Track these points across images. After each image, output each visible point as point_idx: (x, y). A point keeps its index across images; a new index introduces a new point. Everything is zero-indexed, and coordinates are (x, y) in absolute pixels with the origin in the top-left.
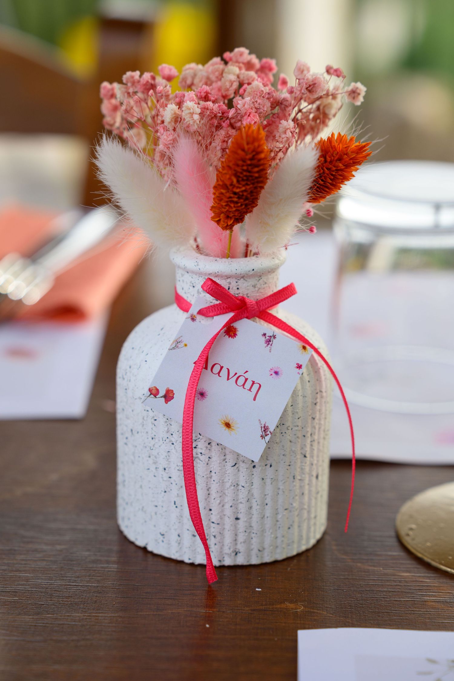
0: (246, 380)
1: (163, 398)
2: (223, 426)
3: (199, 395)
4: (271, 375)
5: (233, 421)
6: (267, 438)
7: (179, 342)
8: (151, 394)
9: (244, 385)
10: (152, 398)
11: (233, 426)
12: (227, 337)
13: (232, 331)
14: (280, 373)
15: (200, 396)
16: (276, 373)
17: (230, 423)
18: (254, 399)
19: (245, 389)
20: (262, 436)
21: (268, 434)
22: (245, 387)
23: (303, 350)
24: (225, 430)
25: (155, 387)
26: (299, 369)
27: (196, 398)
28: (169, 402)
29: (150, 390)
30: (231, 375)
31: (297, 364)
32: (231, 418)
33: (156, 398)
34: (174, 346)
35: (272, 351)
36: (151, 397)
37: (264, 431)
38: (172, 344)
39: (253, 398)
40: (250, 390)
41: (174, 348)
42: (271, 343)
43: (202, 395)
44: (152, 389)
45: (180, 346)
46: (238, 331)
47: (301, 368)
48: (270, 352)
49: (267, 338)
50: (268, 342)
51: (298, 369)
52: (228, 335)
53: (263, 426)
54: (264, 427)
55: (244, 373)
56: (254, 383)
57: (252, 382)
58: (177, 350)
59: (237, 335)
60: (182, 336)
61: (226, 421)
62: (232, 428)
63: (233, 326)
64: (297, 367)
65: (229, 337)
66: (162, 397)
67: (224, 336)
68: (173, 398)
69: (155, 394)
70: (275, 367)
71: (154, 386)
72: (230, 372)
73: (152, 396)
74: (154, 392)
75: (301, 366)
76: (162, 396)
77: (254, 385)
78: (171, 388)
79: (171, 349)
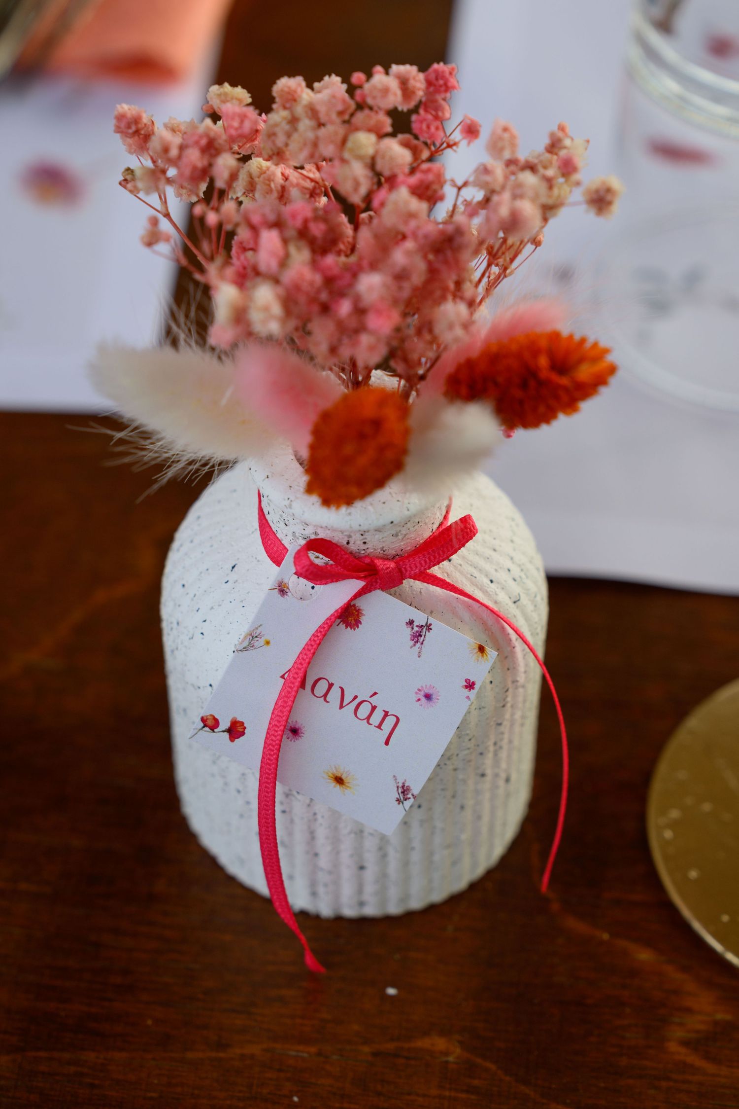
0: (374, 708)
1: (226, 733)
2: (332, 781)
3: (289, 732)
4: (419, 700)
5: (348, 775)
6: (408, 804)
7: (256, 637)
8: (205, 726)
9: (368, 718)
10: (208, 731)
11: (348, 783)
12: (342, 626)
13: (353, 614)
14: (434, 697)
15: (290, 734)
16: (428, 697)
17: (343, 777)
18: (387, 743)
19: (371, 724)
20: (398, 800)
21: (410, 798)
22: (371, 722)
23: (479, 653)
24: (335, 787)
25: (211, 715)
26: (470, 690)
27: (285, 737)
28: (236, 740)
29: (203, 720)
30: (347, 699)
31: (466, 681)
32: (344, 771)
33: (214, 732)
34: (246, 644)
35: (422, 654)
36: (205, 731)
37: (402, 792)
38: (243, 641)
39: (384, 741)
40: (379, 727)
41: (246, 649)
42: (421, 639)
43: (295, 732)
44: (207, 719)
45: (256, 644)
46: (363, 615)
47: (473, 688)
48: (419, 657)
49: (416, 629)
50: (417, 637)
51: (467, 690)
52: (344, 623)
53: (400, 785)
54: (403, 787)
55: (371, 697)
56: (386, 714)
57: (384, 713)
58: (252, 653)
59: (360, 623)
60: (261, 625)
61: (337, 775)
62: (347, 784)
63: (354, 605)
64: (466, 687)
65: (347, 627)
66: (224, 731)
67: (338, 625)
68: (243, 734)
69: (212, 726)
70: (426, 686)
71: (211, 713)
72: (346, 693)
73: (207, 729)
74: (210, 722)
75: (474, 683)
76: (224, 729)
77: (387, 718)
78: (239, 719)
79: (240, 651)
